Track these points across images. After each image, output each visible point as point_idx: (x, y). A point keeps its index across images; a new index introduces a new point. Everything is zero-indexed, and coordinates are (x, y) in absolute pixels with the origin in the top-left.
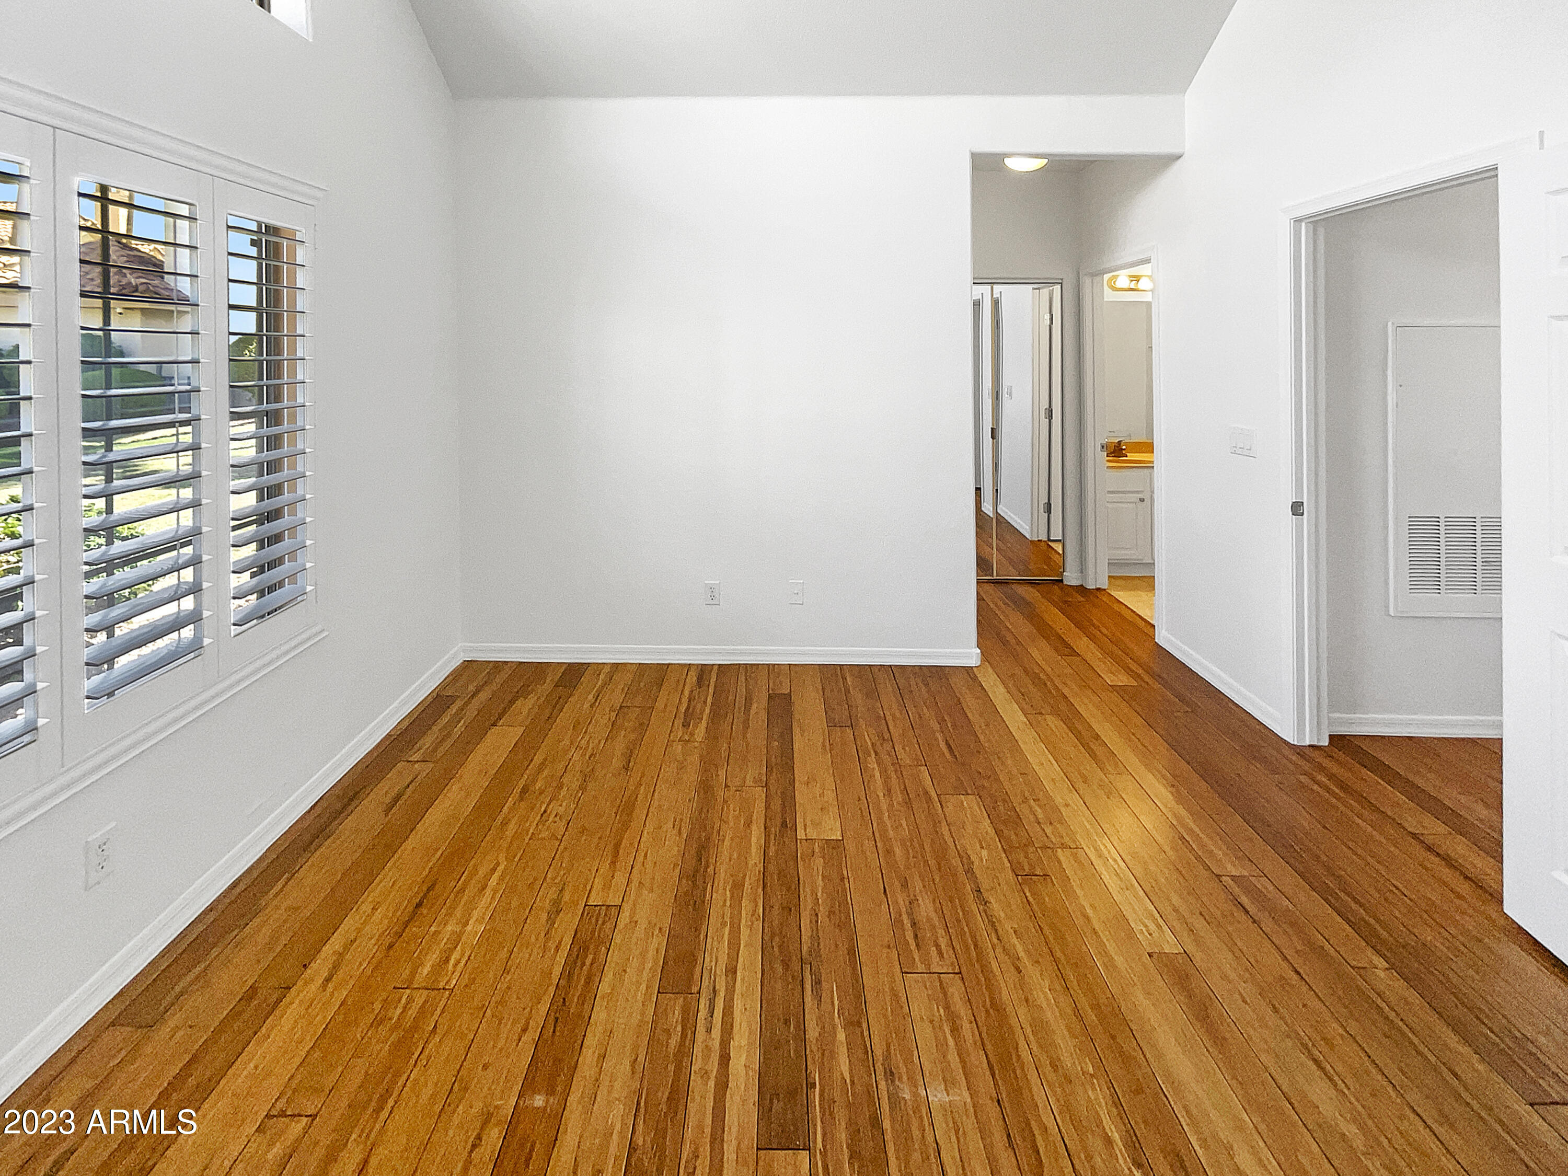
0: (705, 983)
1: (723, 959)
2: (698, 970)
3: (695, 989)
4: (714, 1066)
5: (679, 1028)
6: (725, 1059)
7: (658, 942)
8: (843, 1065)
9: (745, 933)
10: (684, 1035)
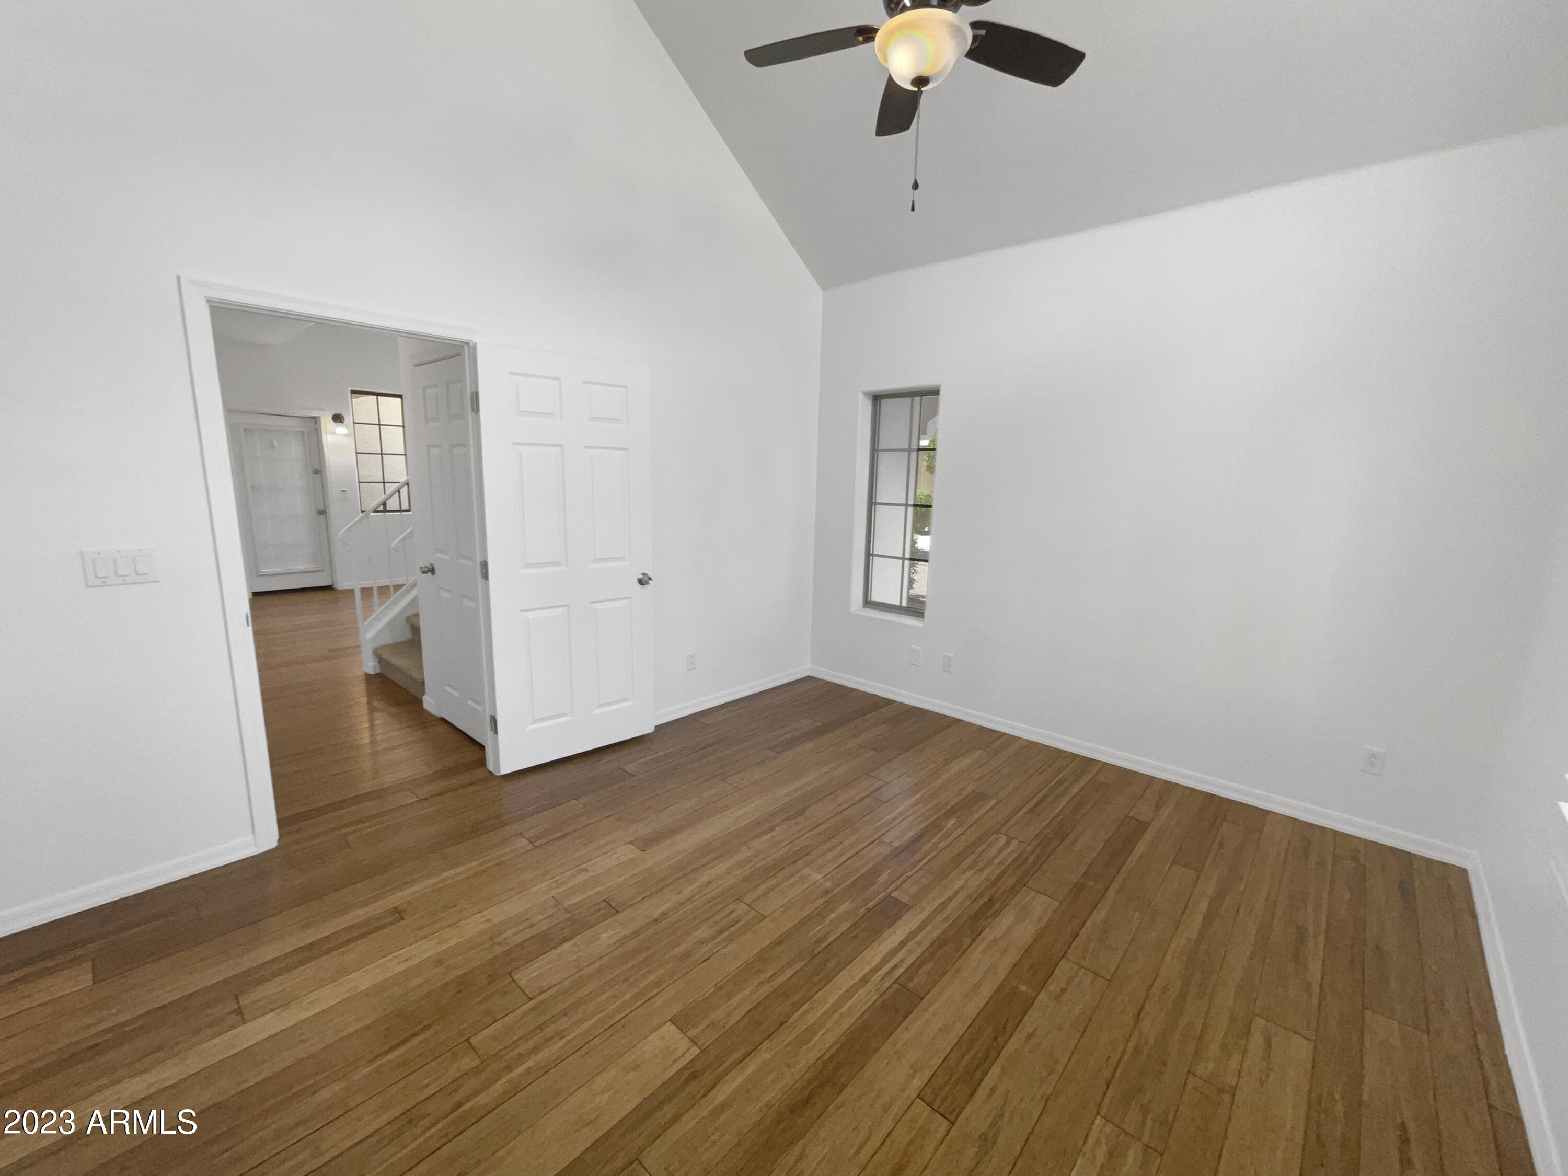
0: (887, 985)
1: (862, 992)
2: (885, 997)
3: (896, 986)
4: (910, 945)
5: (921, 971)
6: (903, 943)
7: (903, 1035)
8: (844, 907)
9: (833, 999)
10: (920, 967)
